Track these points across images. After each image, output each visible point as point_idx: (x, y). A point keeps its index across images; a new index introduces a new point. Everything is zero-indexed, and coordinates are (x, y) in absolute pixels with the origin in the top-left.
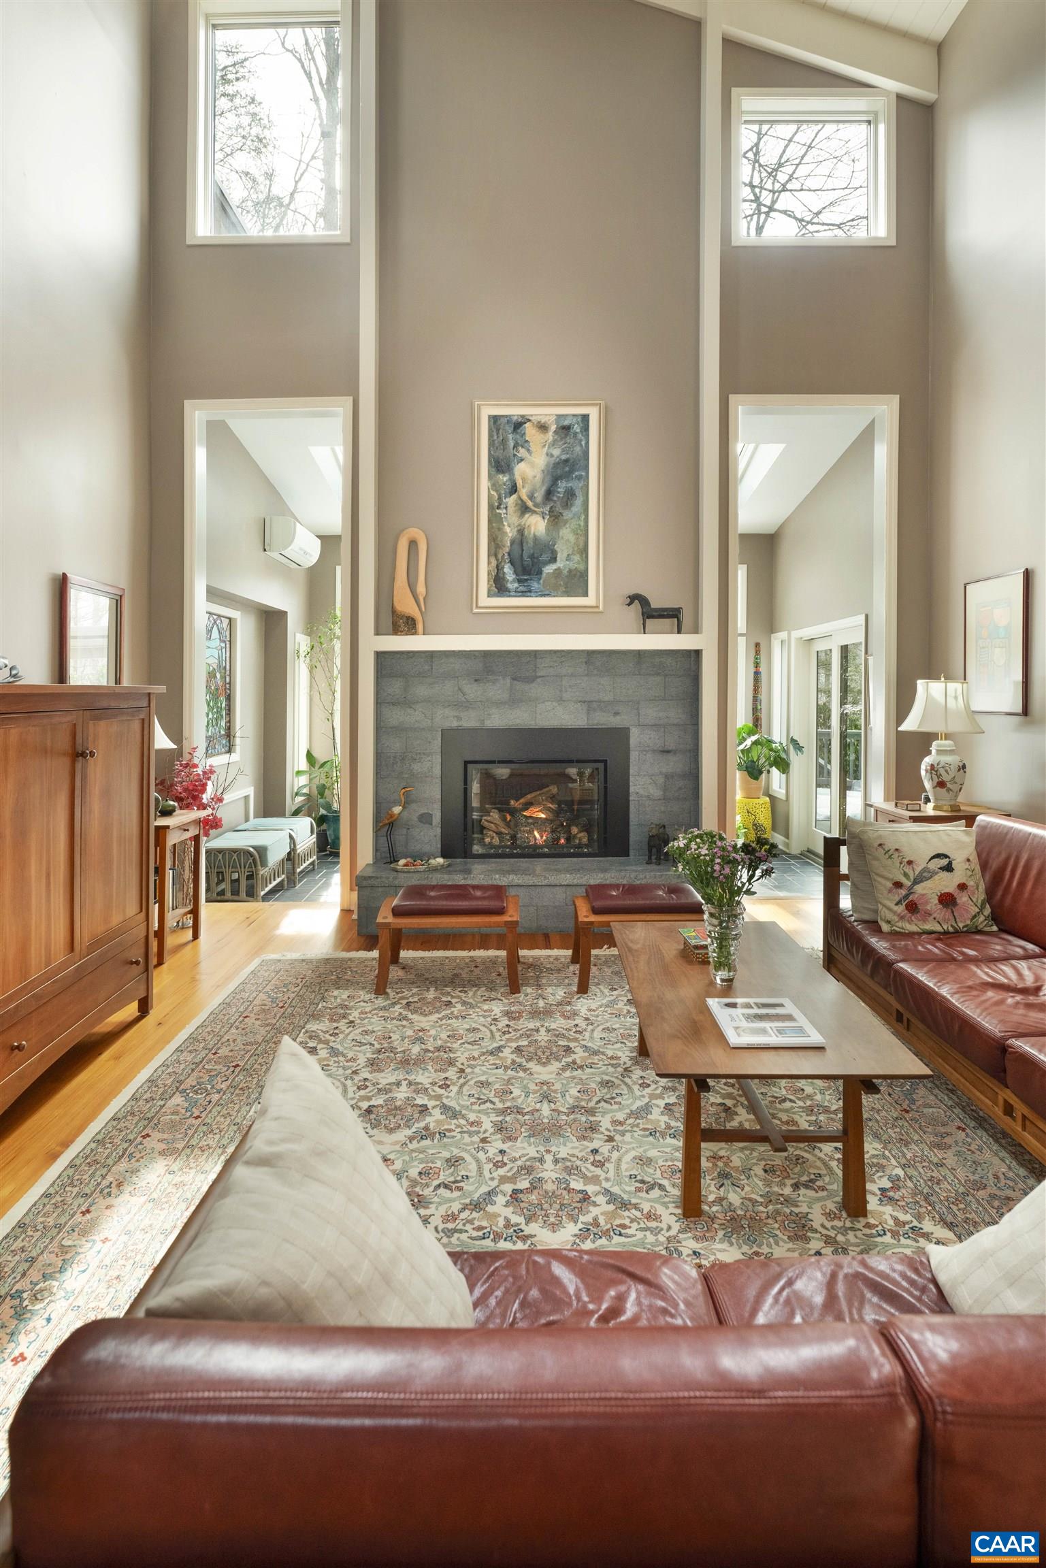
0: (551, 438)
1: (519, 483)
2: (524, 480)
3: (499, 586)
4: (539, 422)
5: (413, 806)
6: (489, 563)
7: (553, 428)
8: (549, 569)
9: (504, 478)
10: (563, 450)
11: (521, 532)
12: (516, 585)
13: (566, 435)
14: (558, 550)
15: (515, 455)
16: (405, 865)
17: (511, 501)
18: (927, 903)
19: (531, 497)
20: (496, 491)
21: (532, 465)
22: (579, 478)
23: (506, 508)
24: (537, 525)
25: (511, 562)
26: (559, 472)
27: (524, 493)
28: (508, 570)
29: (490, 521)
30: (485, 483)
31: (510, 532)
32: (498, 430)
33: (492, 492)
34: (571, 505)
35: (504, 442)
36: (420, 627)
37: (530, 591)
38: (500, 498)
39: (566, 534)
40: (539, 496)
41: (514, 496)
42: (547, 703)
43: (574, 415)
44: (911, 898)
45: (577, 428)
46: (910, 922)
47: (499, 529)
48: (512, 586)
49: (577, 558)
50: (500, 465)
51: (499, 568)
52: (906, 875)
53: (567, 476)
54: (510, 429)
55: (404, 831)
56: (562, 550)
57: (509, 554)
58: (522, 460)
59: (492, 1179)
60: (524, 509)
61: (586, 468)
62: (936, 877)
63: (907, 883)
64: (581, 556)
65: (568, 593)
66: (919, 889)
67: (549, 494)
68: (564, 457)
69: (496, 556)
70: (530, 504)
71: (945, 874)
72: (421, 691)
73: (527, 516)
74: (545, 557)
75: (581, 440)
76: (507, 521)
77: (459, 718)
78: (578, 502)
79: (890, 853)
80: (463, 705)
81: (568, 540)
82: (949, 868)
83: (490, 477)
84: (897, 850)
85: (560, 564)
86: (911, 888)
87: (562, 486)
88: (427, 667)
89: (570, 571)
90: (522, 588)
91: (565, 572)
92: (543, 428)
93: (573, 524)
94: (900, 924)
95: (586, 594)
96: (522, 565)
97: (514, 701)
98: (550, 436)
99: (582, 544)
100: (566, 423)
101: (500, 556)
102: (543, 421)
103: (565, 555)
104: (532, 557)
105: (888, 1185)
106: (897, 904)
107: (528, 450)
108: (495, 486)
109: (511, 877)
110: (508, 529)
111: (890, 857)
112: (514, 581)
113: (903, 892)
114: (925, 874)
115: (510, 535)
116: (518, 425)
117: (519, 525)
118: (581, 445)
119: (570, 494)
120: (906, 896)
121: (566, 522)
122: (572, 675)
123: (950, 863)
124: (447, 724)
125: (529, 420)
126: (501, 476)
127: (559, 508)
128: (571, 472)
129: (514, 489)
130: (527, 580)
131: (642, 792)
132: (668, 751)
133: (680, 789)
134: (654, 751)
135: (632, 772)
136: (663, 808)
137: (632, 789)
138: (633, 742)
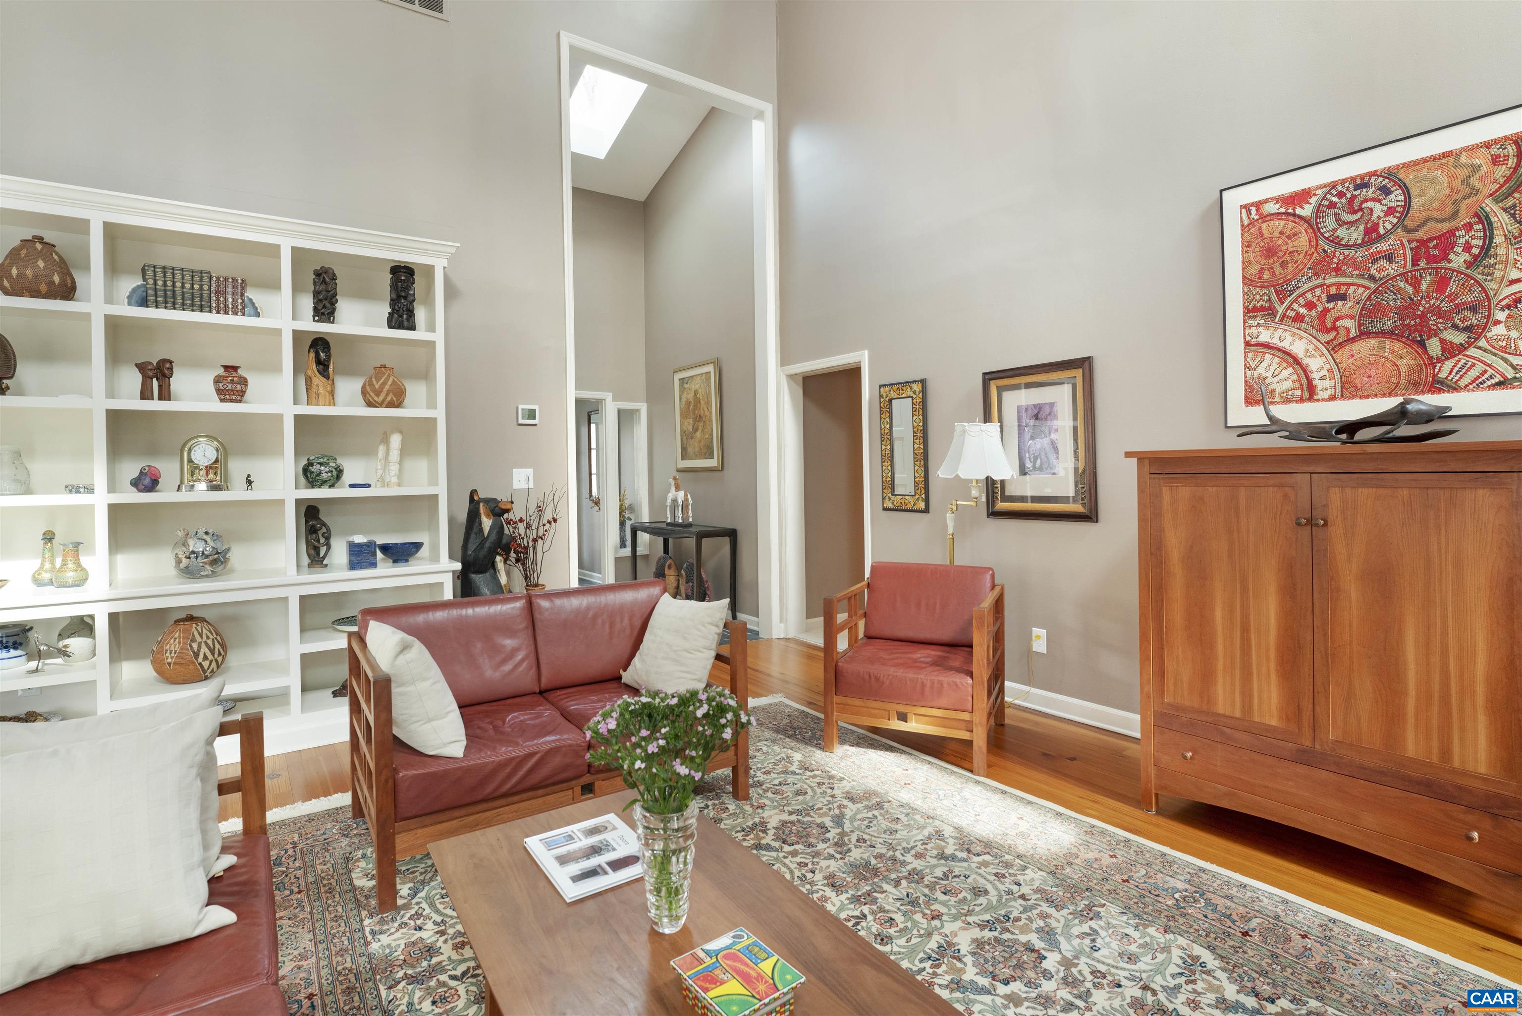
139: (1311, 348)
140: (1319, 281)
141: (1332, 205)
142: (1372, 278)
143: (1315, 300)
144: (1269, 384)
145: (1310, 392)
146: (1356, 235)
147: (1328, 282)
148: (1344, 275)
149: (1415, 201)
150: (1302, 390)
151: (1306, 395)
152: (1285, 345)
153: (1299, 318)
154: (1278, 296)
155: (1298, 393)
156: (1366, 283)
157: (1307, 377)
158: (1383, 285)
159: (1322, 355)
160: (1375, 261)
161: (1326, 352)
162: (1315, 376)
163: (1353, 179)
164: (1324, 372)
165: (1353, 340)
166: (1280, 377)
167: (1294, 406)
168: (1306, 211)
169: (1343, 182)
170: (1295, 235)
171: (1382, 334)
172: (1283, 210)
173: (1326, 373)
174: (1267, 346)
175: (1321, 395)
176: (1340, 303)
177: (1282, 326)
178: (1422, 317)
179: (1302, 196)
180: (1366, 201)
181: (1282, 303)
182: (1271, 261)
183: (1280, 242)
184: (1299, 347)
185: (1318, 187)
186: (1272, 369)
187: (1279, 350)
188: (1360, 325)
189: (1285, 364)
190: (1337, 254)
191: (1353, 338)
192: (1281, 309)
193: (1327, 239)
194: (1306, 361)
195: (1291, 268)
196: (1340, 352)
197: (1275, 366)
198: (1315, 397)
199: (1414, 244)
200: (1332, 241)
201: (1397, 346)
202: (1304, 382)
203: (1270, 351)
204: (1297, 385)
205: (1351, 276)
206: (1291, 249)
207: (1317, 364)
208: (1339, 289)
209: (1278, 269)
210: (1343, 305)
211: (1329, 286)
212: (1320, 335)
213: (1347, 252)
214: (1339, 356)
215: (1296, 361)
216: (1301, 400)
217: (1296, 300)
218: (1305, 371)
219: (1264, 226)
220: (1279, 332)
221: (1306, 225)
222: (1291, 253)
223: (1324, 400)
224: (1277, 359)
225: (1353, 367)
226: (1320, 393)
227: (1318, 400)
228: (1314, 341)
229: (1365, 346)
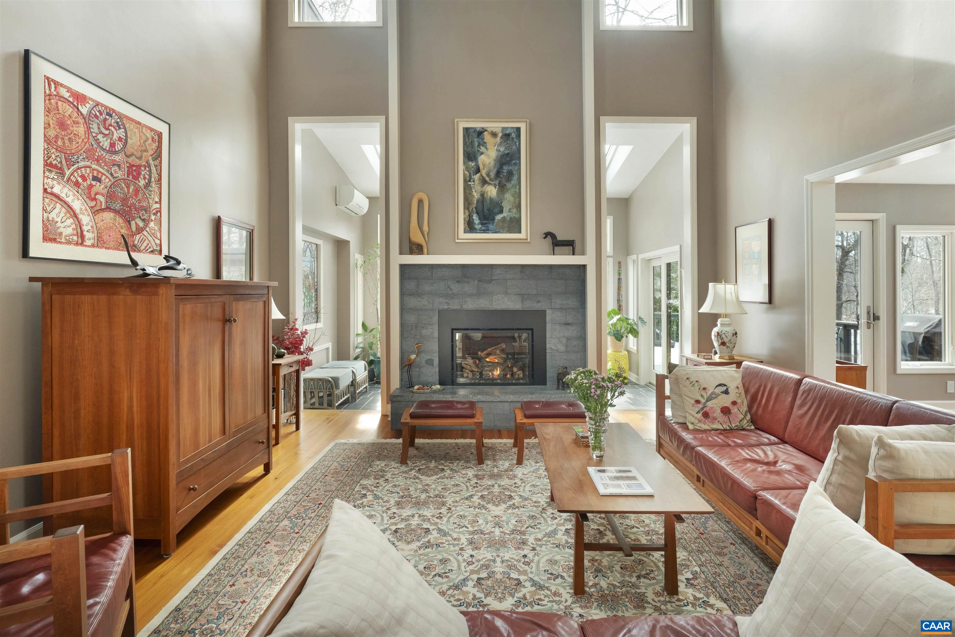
0: (499, 141)
1: (481, 167)
2: (484, 165)
3: (470, 227)
4: (492, 132)
5: (423, 355)
6: (464, 213)
7: (500, 135)
8: (499, 217)
9: (472, 164)
10: (506, 148)
11: (482, 195)
12: (480, 226)
13: (507, 139)
14: (504, 206)
15: (478, 151)
16: (418, 389)
17: (477, 177)
18: (714, 412)
19: (488, 175)
20: (468, 171)
21: (488, 156)
22: (515, 164)
23: (474, 181)
24: (492, 191)
25: (477, 213)
26: (504, 161)
27: (484, 172)
28: (475, 217)
29: (465, 189)
30: (461, 167)
31: (476, 195)
32: (468, 136)
33: (466, 172)
34: (511, 180)
35: (472, 143)
36: (425, 250)
37: (488, 230)
38: (470, 176)
39: (508, 197)
40: (492, 175)
41: (478, 175)
42: (499, 295)
43: (512, 128)
44: (705, 410)
45: (513, 135)
46: (705, 423)
47: (470, 194)
48: (478, 227)
49: (514, 211)
50: (470, 156)
51: (470, 216)
52: (702, 396)
53: (508, 163)
54: (476, 136)
55: (418, 369)
56: (506, 206)
57: (476, 208)
58: (482, 153)
59: (466, 572)
60: (484, 182)
61: (519, 158)
62: (719, 397)
63: (703, 401)
64: (517, 210)
65: (510, 231)
66: (709, 404)
67: (498, 173)
68: (506, 152)
69: (468, 209)
70: (487, 179)
71: (724, 396)
72: (427, 288)
73: (486, 186)
74: (496, 210)
75: (516, 142)
76: (474, 189)
77: (448, 304)
78: (515, 178)
79: (693, 383)
80: (450, 296)
81: (509, 200)
82: (726, 392)
83: (464, 163)
84: (697, 381)
85: (505, 214)
86: (705, 403)
87: (506, 168)
88: (429, 274)
89: (511, 218)
90: (483, 228)
91: (508, 219)
92: (494, 135)
93: (513, 190)
94: (699, 425)
95: (520, 232)
96: (484, 215)
97: (479, 294)
98: (498, 139)
99: (517, 202)
100: (507, 132)
101: (470, 209)
102: (494, 131)
103: (508, 209)
104: (489, 210)
105: (691, 576)
106: (697, 413)
107: (486, 148)
108: (467, 168)
109: (479, 396)
110: (475, 194)
111: (693, 385)
112: (479, 224)
113: (701, 406)
114: (713, 396)
115: (476, 197)
116: (480, 133)
117: (482, 191)
118: (516, 145)
119: (510, 174)
120: (703, 408)
121: (508, 190)
122: (513, 279)
123: (727, 389)
124: (441, 307)
125: (486, 130)
126: (470, 163)
127: (504, 181)
128: (511, 160)
129: (478, 170)
130: (486, 223)
131: (553, 347)
132: (568, 324)
133: (575, 346)
134: (560, 324)
135: (547, 336)
136: (565, 357)
137: (548, 346)
138: (548, 318)
139: (83, 207)
140: (88, 163)
141: (96, 117)
142: (112, 174)
143: (86, 175)
144: (58, 228)
145: (81, 241)
146: (106, 144)
147: (94, 166)
148: (100, 165)
149: (129, 140)
150: (78, 237)
151: (80, 241)
152: (69, 200)
153: (77, 184)
154: (66, 162)
155: (75, 238)
156: (109, 176)
157: (81, 228)
158: (117, 180)
159: (89, 215)
160: (114, 165)
161: (91, 215)
162: (85, 228)
163: (106, 107)
164: (89, 227)
165: (102, 210)
166: (65, 224)
167: (72, 247)
168: (84, 110)
169: (102, 105)
170: (78, 123)
171: (115, 211)
172: (71, 99)
173: (90, 228)
174: (58, 197)
175: (88, 243)
176: (98, 183)
177: (68, 186)
178: (130, 207)
179: (80, 98)
180: (111, 125)
181: (69, 169)
182: (63, 133)
183: (69, 122)
184: (77, 205)
185: (91, 99)
186: (61, 216)
187: (65, 203)
188: (107, 202)
189: (68, 215)
190: (98, 150)
191: (103, 209)
192: (68, 173)
193: (94, 137)
194: (80, 216)
195: (74, 145)
196: (97, 216)
197: (62, 214)
198: (85, 244)
199: (128, 165)
200: (96, 140)
201: (121, 221)
202: (79, 231)
203: (60, 202)
204: (75, 232)
205: (104, 169)
206: (75, 132)
207: (85, 219)
208: (98, 174)
209: (67, 142)
210: (100, 186)
211: (94, 170)
212: (88, 200)
213: (102, 152)
214: (96, 217)
215: (75, 215)
216: (77, 244)
217: (76, 171)
218: (79, 222)
219: (60, 103)
220: (66, 190)
221: (83, 120)
222: (74, 134)
223: (89, 246)
224: (64, 210)
225: (103, 228)
226: (87, 241)
227: (86, 246)
228: (85, 204)
229: (108, 216)
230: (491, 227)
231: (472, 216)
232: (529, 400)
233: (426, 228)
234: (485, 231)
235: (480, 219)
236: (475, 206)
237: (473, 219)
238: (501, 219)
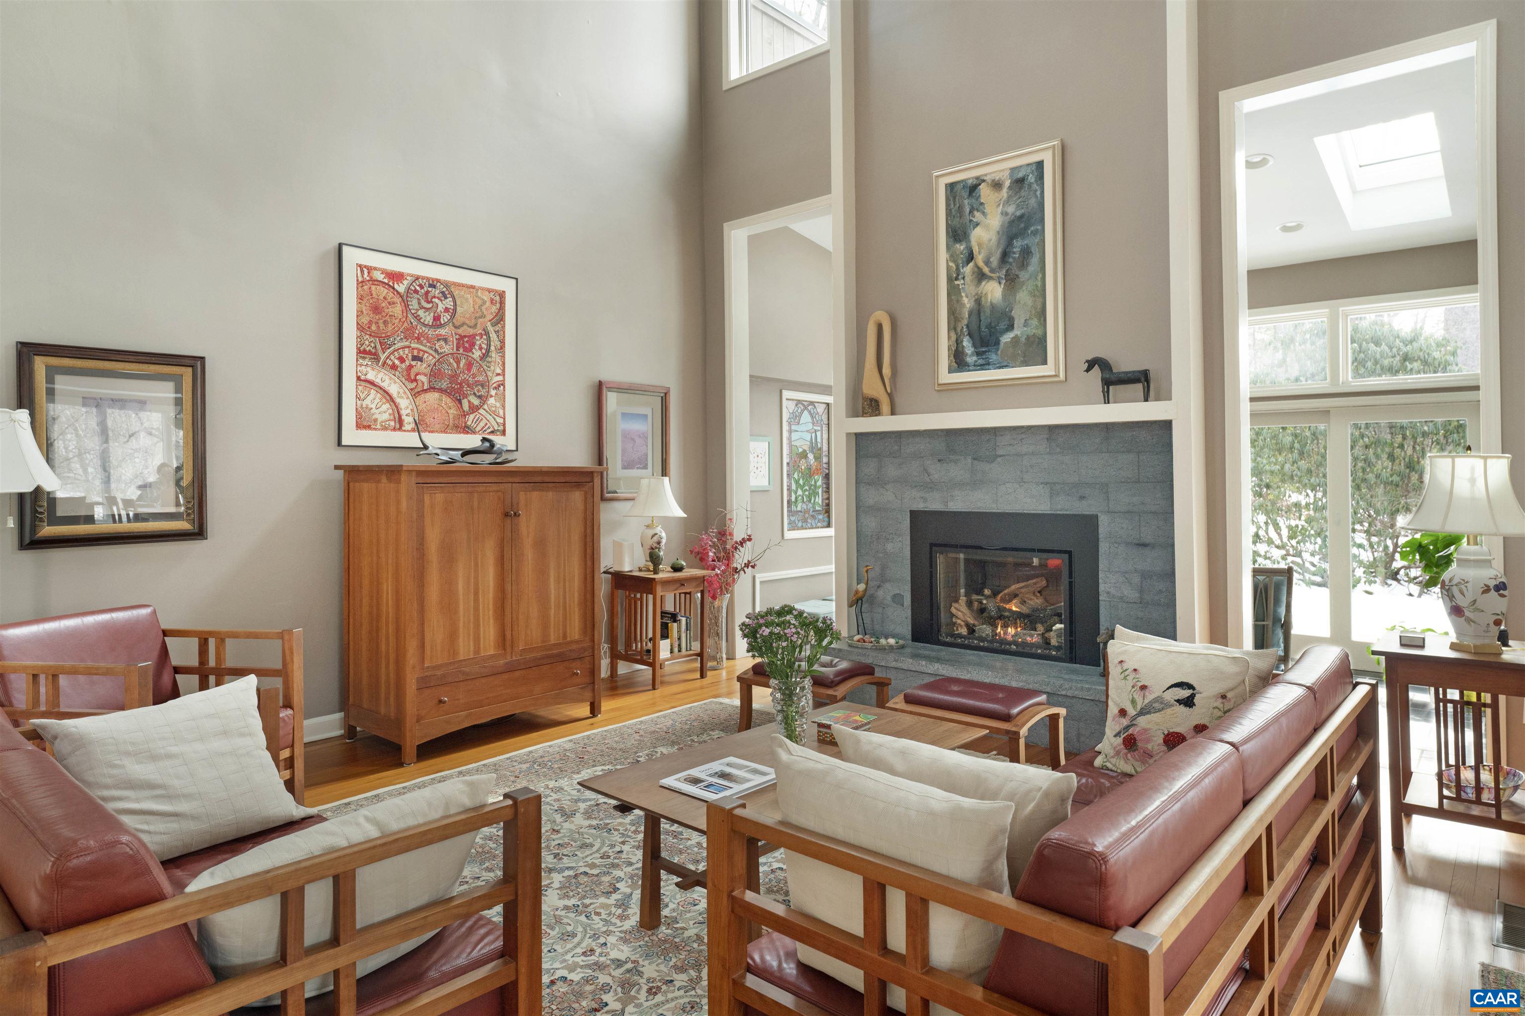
0: (1005, 195)
1: (976, 249)
2: (980, 245)
3: (959, 362)
4: (993, 181)
5: (888, 586)
6: (949, 338)
7: (1007, 183)
8: (1006, 338)
9: (961, 247)
10: (1018, 206)
11: (978, 301)
12: (975, 358)
13: (1020, 189)
14: (1016, 317)
15: (971, 221)
16: (859, 641)
17: (968, 270)
18: (1148, 741)
19: (987, 263)
20: (954, 261)
21: (987, 228)
22: (1035, 233)
23: (964, 278)
24: (994, 291)
25: (970, 335)
26: (1014, 230)
27: (980, 259)
28: (967, 343)
29: (949, 295)
30: (943, 255)
31: (968, 303)
32: (954, 198)
33: (951, 264)
34: (1027, 265)
35: (960, 209)
37: (988, 364)
38: (958, 269)
39: (1023, 296)
40: (995, 261)
41: (971, 264)
42: (1008, 485)
43: (1028, 165)
44: (1130, 731)
45: (1031, 179)
46: (1126, 760)
47: (958, 301)
48: (971, 359)
49: (1035, 322)
50: (957, 234)
51: (958, 342)
52: (1133, 702)
53: (1021, 234)
54: (965, 194)
55: (880, 610)
56: (1019, 315)
57: (968, 326)
58: (977, 224)
60: (981, 276)
61: (1042, 220)
62: (1169, 711)
63: (1132, 712)
64: (1039, 320)
65: (1026, 363)
66: (1142, 721)
67: (1005, 255)
68: (1018, 213)
69: (955, 329)
70: (986, 270)
71: (1182, 709)
72: (892, 471)
73: (983, 283)
74: (1002, 326)
75: (1036, 190)
76: (964, 291)
77: (925, 500)
78: (1035, 260)
79: (1126, 673)
80: (930, 486)
81: (1025, 304)
82: (1188, 702)
83: (948, 248)
84: (1135, 670)
85: (1017, 332)
86: (1134, 718)
87: (1018, 244)
88: (896, 448)
89: (1028, 338)
90: (980, 362)
91: (1023, 339)
92: (997, 185)
93: (1030, 285)
94: (1114, 760)
95: (1045, 362)
96: (981, 338)
97: (975, 484)
98: (1004, 193)
99: (1039, 306)
100: (1020, 175)
101: (959, 329)
102: (997, 178)
103: (1023, 321)
104: (989, 326)
106: (1115, 736)
107: (984, 213)
108: (953, 257)
110: (965, 300)
111: (1125, 678)
112: (972, 355)
113: (1125, 722)
114: (1156, 705)
115: (968, 306)
116: (973, 189)
117: (977, 294)
118: (1036, 196)
119: (1026, 252)
120: (1127, 728)
121: (1023, 283)
122: (1033, 454)
123: (1193, 696)
124: (915, 508)
125: (984, 181)
126: (958, 246)
127: (1015, 270)
128: (1026, 228)
129: (971, 257)
130: (985, 352)
131: (1113, 591)
132: (1145, 545)
133: (1161, 591)
134: (1127, 544)
135: (1101, 566)
136: (1140, 614)
137: (1102, 587)
138: (1102, 531)
139: (401, 391)
140: (407, 343)
141: (416, 292)
142: (436, 351)
143: (404, 356)
144: (373, 414)
145: (400, 424)
146: (428, 319)
147: (413, 345)
148: (422, 344)
149: (458, 308)
150: (395, 423)
151: (398, 426)
152: (384, 385)
153: (394, 367)
154: (381, 346)
155: (392, 423)
156: (433, 353)
157: (398, 413)
158: (443, 357)
159: (408, 398)
160: (439, 340)
161: (410, 396)
162: (403, 412)
163: (428, 279)
164: (409, 411)
165: (425, 391)
166: (380, 410)
167: (389, 433)
168: (401, 288)
169: (423, 278)
170: (394, 303)
171: (441, 390)
172: (386, 281)
173: (410, 411)
174: (372, 383)
175: (407, 427)
176: (419, 363)
177: (383, 370)
178: (460, 384)
179: (397, 277)
180: (435, 297)
181: (384, 353)
182: (377, 317)
183: (383, 305)
184: (395, 388)
185: (409, 275)
186: (376, 402)
187: (381, 388)
188: (430, 382)
189: (384, 400)
190: (418, 327)
191: (426, 390)
192: (383, 357)
193: (413, 314)
194: (398, 400)
195: (390, 328)
196: (418, 398)
197: (377, 400)
198: (403, 428)
199: (457, 337)
200: (416, 317)
201: (449, 400)
202: (397, 415)
203: (374, 388)
204: (392, 417)
205: (426, 346)
206: (391, 313)
207: (404, 403)
208: (418, 353)
209: (382, 325)
210: (421, 365)
211: (413, 349)
212: (407, 383)
213: (424, 329)
214: (417, 400)
215: (391, 400)
216: (394, 429)
217: (392, 353)
218: (397, 407)
219: (373, 287)
220: (381, 375)
221: (400, 299)
222: (390, 316)
223: (408, 431)
224: (379, 395)
225: (425, 410)
226: (406, 425)
227: (404, 431)
228: (404, 388)
229: (432, 397)
230: (993, 357)
231: (962, 341)
232: (1020, 685)
233: (887, 370)
234: (984, 366)
235: (974, 345)
236: (965, 322)
237: (963, 347)
238: (1011, 342)
